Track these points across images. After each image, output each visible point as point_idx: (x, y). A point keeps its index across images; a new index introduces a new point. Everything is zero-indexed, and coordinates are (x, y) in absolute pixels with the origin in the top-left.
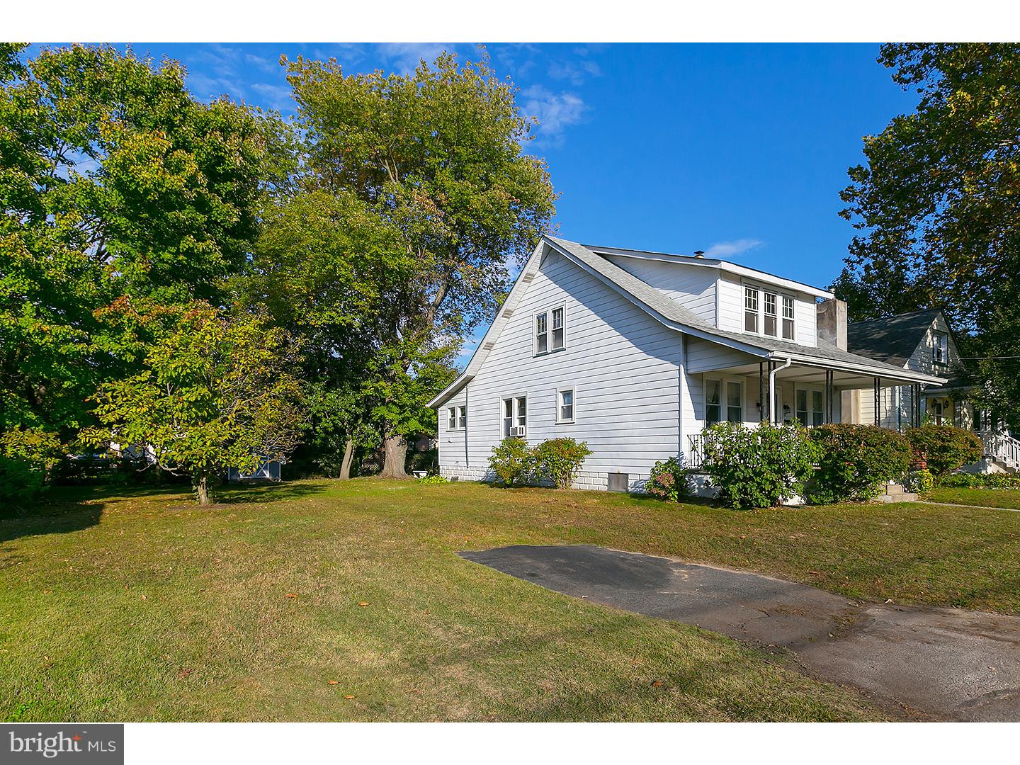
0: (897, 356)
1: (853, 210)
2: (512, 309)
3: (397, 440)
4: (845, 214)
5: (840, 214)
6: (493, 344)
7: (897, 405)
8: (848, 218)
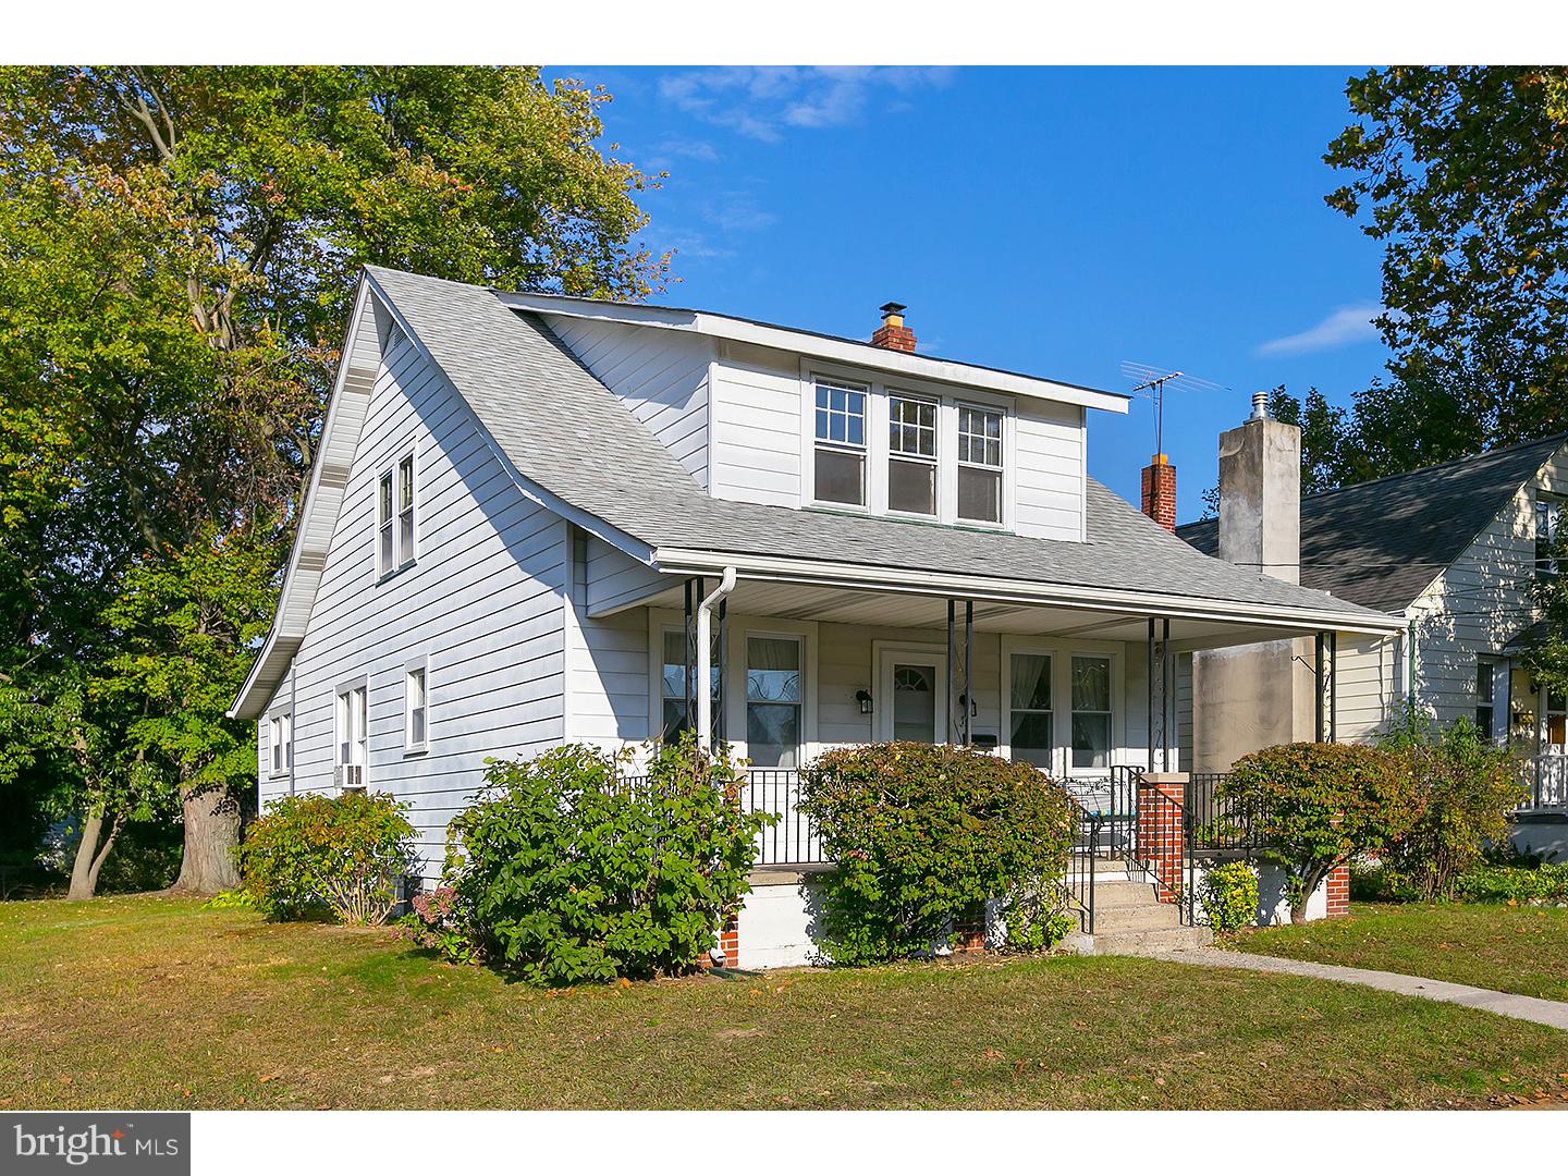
0: (1423, 562)
1: (1363, 189)
2: (343, 462)
3: (211, 800)
4: (1343, 201)
5: (1331, 200)
6: (323, 555)
7: (1406, 688)
8: (1351, 209)
